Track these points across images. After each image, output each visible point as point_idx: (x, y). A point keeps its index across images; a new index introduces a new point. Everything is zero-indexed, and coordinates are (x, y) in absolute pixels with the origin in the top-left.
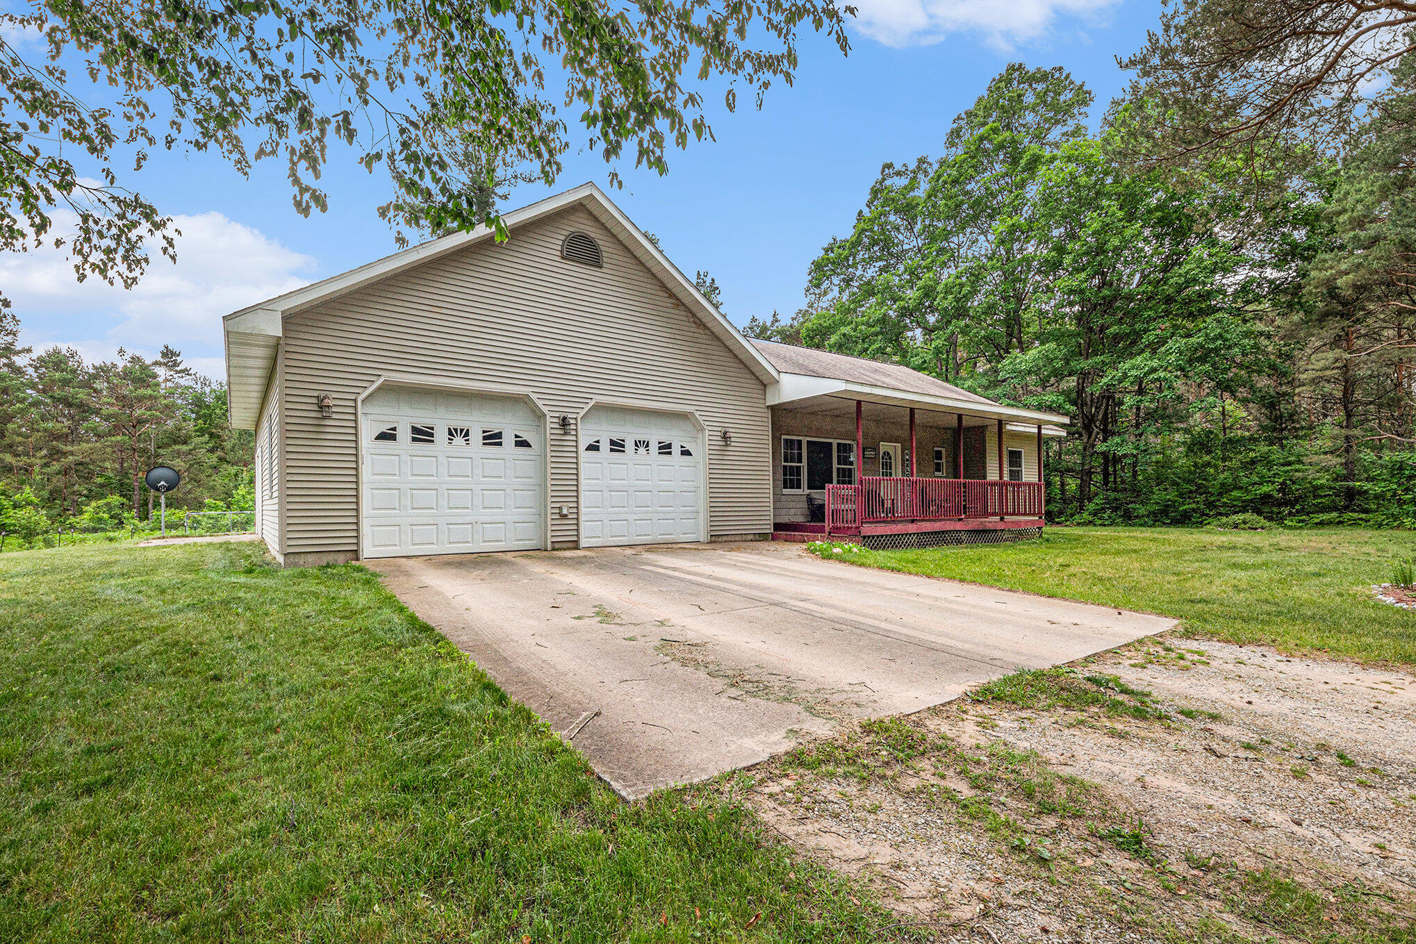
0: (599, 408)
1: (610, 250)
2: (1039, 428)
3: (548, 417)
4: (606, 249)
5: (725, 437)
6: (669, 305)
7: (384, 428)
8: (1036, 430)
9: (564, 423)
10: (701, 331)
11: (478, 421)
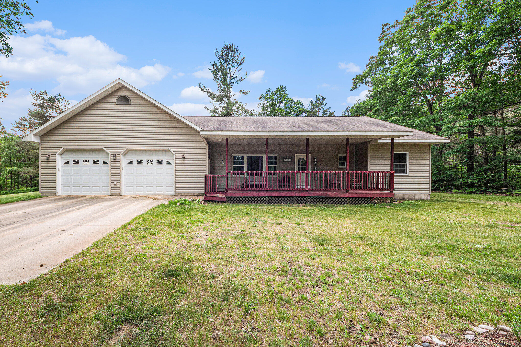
0: (129, 151)
1: (133, 97)
2: (392, 140)
3: (110, 155)
4: (131, 97)
5: (183, 158)
6: (159, 112)
7: (66, 161)
8: (390, 141)
9: (115, 157)
10: (173, 120)
11: (91, 157)
